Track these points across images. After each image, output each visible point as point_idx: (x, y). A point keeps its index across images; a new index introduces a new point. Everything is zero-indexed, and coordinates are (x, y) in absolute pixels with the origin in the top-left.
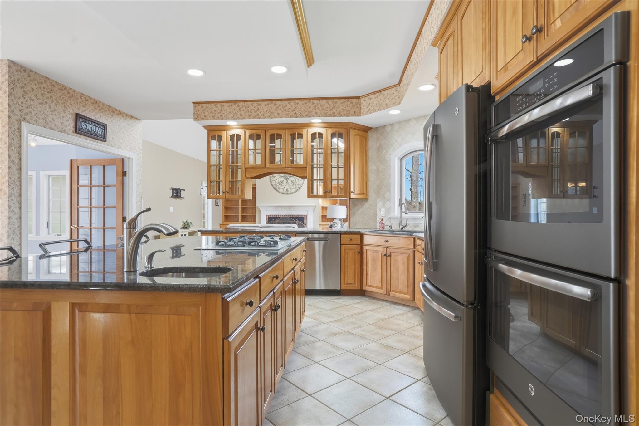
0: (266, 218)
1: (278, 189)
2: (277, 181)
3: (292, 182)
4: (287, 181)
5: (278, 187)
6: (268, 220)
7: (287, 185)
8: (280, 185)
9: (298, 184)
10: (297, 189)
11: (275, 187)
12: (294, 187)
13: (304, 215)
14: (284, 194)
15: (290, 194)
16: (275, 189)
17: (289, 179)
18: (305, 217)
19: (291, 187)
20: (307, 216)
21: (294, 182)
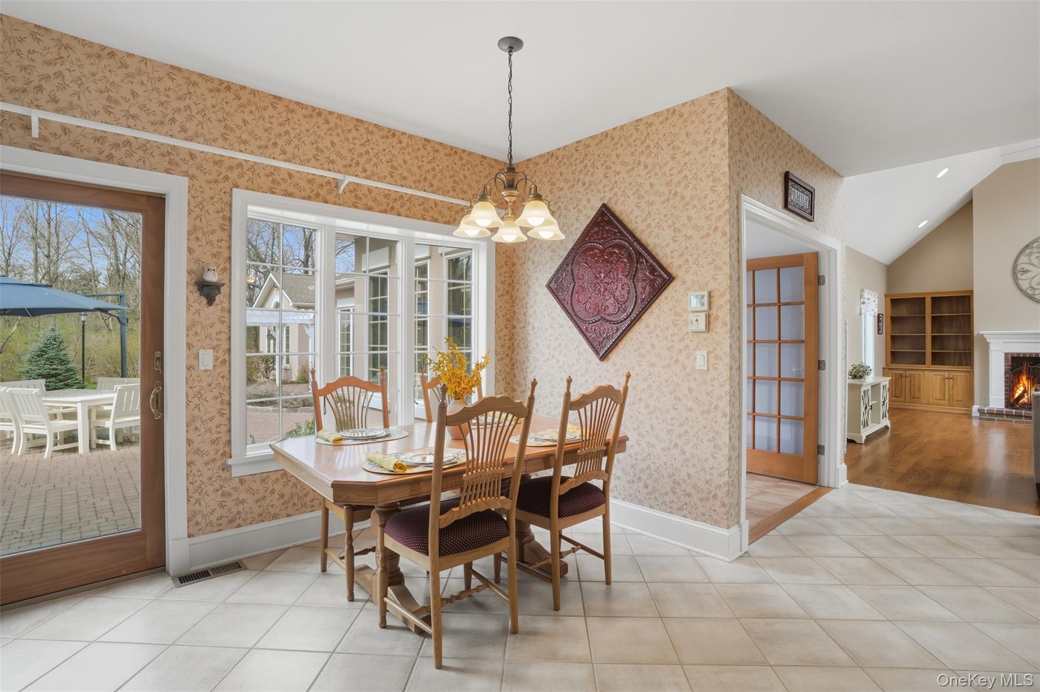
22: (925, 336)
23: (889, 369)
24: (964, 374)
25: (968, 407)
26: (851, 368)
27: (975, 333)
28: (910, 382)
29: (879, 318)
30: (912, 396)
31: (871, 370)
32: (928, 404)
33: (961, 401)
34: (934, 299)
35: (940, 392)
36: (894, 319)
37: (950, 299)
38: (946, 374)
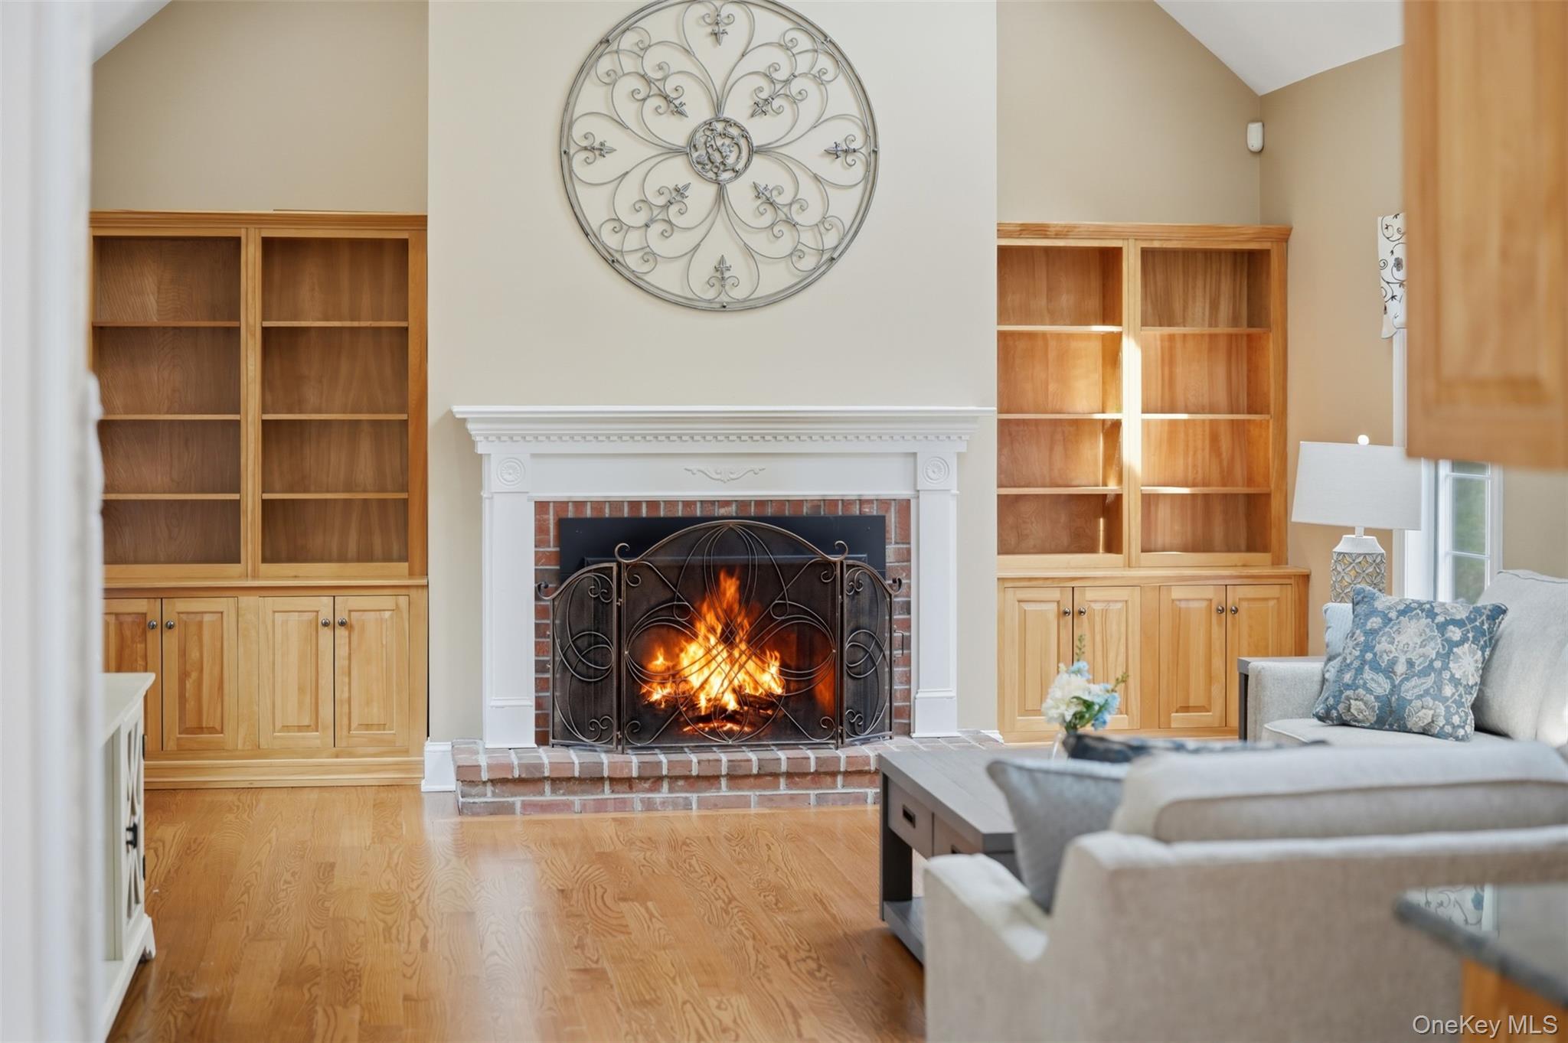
0: (541, 529)
1: (633, 261)
2: (629, 192)
3: (764, 196)
5: (633, 240)
6: (552, 549)
7: (720, 227)
8: (656, 228)
9: (817, 219)
10: (809, 262)
11: (611, 240)
12: (785, 245)
13: (885, 503)
17: (737, 173)
19: (760, 243)
21: (780, 200)
22: (238, 422)
25: (406, 752)
27: (434, 413)
28: (183, 653)
30: (191, 722)
33: (382, 726)
34: (269, 246)
37: (327, 245)
38: (323, 605)
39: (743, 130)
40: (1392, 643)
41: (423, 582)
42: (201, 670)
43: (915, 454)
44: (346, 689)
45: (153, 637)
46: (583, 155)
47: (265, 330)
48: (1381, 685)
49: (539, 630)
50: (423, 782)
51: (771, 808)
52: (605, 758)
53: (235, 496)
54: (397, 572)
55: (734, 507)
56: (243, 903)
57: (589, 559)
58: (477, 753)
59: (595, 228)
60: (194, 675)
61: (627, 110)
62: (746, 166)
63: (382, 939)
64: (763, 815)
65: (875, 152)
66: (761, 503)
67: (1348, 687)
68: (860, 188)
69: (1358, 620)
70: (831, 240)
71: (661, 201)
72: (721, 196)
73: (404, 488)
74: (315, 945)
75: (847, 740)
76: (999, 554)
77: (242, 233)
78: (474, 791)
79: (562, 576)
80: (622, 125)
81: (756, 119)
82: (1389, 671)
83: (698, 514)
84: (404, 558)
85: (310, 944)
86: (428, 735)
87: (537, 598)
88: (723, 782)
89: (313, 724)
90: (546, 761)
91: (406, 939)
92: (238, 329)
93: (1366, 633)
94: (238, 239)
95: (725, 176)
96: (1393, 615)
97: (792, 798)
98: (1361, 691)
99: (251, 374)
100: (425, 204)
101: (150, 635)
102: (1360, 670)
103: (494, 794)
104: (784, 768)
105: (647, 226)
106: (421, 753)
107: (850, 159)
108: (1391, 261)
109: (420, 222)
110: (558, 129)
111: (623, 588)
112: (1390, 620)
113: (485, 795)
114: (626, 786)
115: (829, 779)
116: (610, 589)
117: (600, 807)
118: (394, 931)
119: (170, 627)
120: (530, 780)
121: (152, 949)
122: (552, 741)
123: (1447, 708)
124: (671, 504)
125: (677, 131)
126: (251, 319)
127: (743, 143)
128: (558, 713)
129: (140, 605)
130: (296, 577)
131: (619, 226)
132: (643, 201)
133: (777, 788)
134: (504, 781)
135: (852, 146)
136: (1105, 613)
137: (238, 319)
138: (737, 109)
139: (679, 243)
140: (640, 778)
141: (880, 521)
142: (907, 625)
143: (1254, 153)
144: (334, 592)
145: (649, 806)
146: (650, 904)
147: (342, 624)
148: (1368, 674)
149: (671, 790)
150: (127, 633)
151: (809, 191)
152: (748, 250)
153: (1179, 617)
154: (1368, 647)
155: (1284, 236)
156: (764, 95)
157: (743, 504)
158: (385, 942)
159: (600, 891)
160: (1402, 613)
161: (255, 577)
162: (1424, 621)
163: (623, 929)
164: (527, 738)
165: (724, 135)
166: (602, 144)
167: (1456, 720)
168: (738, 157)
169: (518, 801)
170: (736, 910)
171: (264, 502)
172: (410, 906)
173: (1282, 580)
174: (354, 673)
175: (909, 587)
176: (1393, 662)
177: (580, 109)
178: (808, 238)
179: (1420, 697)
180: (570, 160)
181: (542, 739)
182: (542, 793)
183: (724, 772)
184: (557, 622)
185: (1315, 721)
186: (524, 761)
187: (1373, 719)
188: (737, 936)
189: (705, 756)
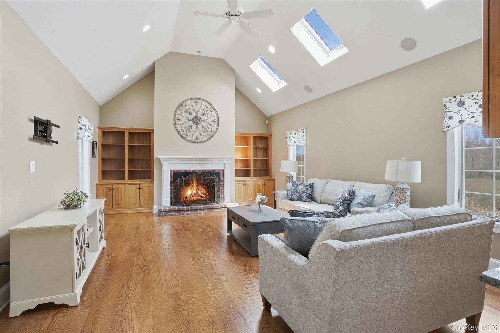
0: (171, 174)
1: (184, 136)
2: (184, 126)
3: (203, 127)
4: (197, 126)
5: (184, 133)
8: (188, 131)
9: (211, 130)
10: (209, 136)
11: (181, 133)
13: (220, 170)
14: (192, 142)
15: (201, 142)
16: (181, 136)
17: (199, 124)
18: (221, 172)
19: (202, 133)
20: (223, 171)
21: (205, 128)
23: (101, 185)
24: (148, 185)
25: (151, 207)
26: (64, 197)
29: (94, 144)
31: (87, 196)
32: (128, 208)
33: (147, 203)
34: (130, 133)
35: (135, 198)
36: (104, 146)
38: (138, 186)
39: (200, 118)
40: (299, 188)
41: (153, 182)
42: (119, 196)
43: (224, 163)
44: (141, 198)
45: (111, 191)
46: (177, 120)
47: (129, 145)
48: (298, 195)
49: (171, 189)
50: (153, 211)
51: (205, 214)
52: (181, 207)
53: (124, 170)
54: (149, 181)
55: (199, 171)
56: (123, 235)
57: (178, 178)
58: (161, 207)
59: (179, 131)
60: (118, 197)
61: (184, 114)
62: (201, 123)
63: (147, 241)
64: (204, 215)
65: (219, 121)
66: (203, 170)
67: (293, 195)
68: (217, 126)
69: (293, 185)
70: (212, 133)
71: (189, 127)
72: (197, 127)
73: (150, 169)
74: (135, 243)
75: (215, 204)
76: (236, 177)
77: (126, 131)
78: (161, 213)
79: (174, 181)
80: (183, 116)
81: (202, 116)
82: (299, 193)
83: (194, 172)
84: (150, 179)
85: (134, 243)
86: (154, 204)
87: (170, 184)
88: (198, 210)
89: (136, 203)
90: (172, 208)
91: (151, 241)
92: (125, 145)
93: (295, 187)
94: (125, 132)
95: (198, 124)
96: (299, 184)
97: (208, 212)
98: (295, 196)
99: (127, 152)
100: (153, 127)
101: (110, 191)
102: (295, 193)
103: (164, 213)
104: (207, 208)
105: (186, 131)
106: (153, 207)
107: (215, 122)
108: (289, 137)
109: (153, 130)
110: (173, 117)
111: (183, 182)
112: (298, 185)
113: (163, 213)
114: (184, 211)
115: (213, 209)
116: (181, 182)
117: (180, 214)
118: (149, 239)
119: (114, 189)
120: (170, 211)
121: (105, 246)
122: (173, 205)
123: (308, 198)
124: (190, 170)
125: (191, 117)
126: (127, 144)
127: (200, 120)
128: (174, 201)
129: (109, 186)
130: (134, 182)
131: (182, 131)
132: (186, 127)
133: (206, 211)
134: (166, 211)
135: (216, 120)
136: (249, 185)
137: (125, 144)
138: (199, 115)
139: (191, 133)
140: (186, 210)
141: (220, 173)
142: (223, 187)
143: (267, 124)
144: (140, 184)
145: (187, 214)
146: (190, 231)
147: (141, 188)
148: (296, 193)
149: (191, 212)
150: (107, 190)
151: (209, 126)
152: (201, 135)
153: (258, 185)
154: (296, 189)
155: (271, 135)
156: (203, 113)
157: (200, 170)
158: (148, 241)
159: (182, 229)
160: (300, 184)
161: (127, 182)
162: (303, 185)
163: (187, 237)
164: (169, 204)
165: (197, 118)
166: (180, 119)
167: (309, 199)
168: (200, 121)
169: (168, 214)
170: (204, 232)
171: (129, 171)
172: (152, 234)
173: (272, 180)
174: (143, 196)
175: (224, 181)
176: (300, 191)
177: (177, 114)
178: (209, 133)
179: (304, 196)
180: (175, 121)
181: (171, 205)
182: (172, 213)
183: (198, 209)
184: (173, 188)
185: (288, 200)
186: (169, 208)
187: (297, 200)
188: (205, 237)
189: (195, 206)
